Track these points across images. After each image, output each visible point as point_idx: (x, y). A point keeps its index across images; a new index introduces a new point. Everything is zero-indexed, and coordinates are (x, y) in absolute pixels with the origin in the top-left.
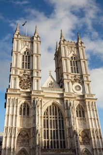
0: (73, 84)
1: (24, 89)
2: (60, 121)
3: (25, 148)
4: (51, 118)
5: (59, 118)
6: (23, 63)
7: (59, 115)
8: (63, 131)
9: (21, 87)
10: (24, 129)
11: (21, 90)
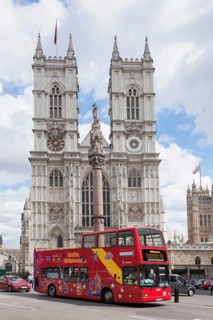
0: (127, 138)
1: (54, 150)
5: (104, 189)
6: (51, 109)
7: (104, 185)
8: (109, 205)
9: (50, 148)
10: (58, 204)
11: (50, 152)
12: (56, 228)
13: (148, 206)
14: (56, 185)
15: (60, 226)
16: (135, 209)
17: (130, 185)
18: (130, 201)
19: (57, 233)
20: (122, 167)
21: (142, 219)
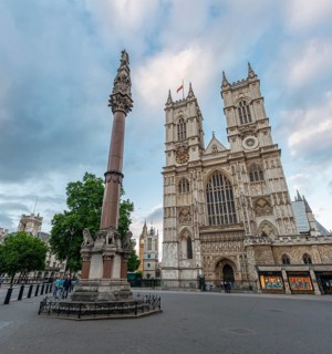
0: (243, 139)
2: (227, 191)
5: (226, 187)
7: (226, 184)
8: (233, 202)
10: (186, 207)
11: (178, 165)
12: (185, 230)
13: (275, 198)
14: (184, 191)
15: (188, 227)
16: (261, 202)
17: (252, 180)
18: (255, 195)
19: (186, 235)
20: (241, 165)
21: (271, 212)
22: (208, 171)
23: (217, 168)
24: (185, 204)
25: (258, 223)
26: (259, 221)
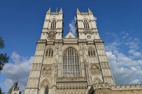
0: (85, 35)
1: (50, 40)
2: (76, 59)
3: (47, 78)
4: (71, 57)
5: (76, 57)
6: (51, 26)
7: (76, 55)
8: (79, 66)
9: (48, 39)
10: (48, 65)
12: (45, 80)
13: (102, 65)
14: (49, 56)
16: (94, 67)
17: (89, 55)
18: (91, 63)
19: (46, 84)
20: (85, 46)
21: (99, 73)
22: (66, 46)
23: (71, 46)
24: (49, 63)
25: (93, 79)
26: (93, 77)
